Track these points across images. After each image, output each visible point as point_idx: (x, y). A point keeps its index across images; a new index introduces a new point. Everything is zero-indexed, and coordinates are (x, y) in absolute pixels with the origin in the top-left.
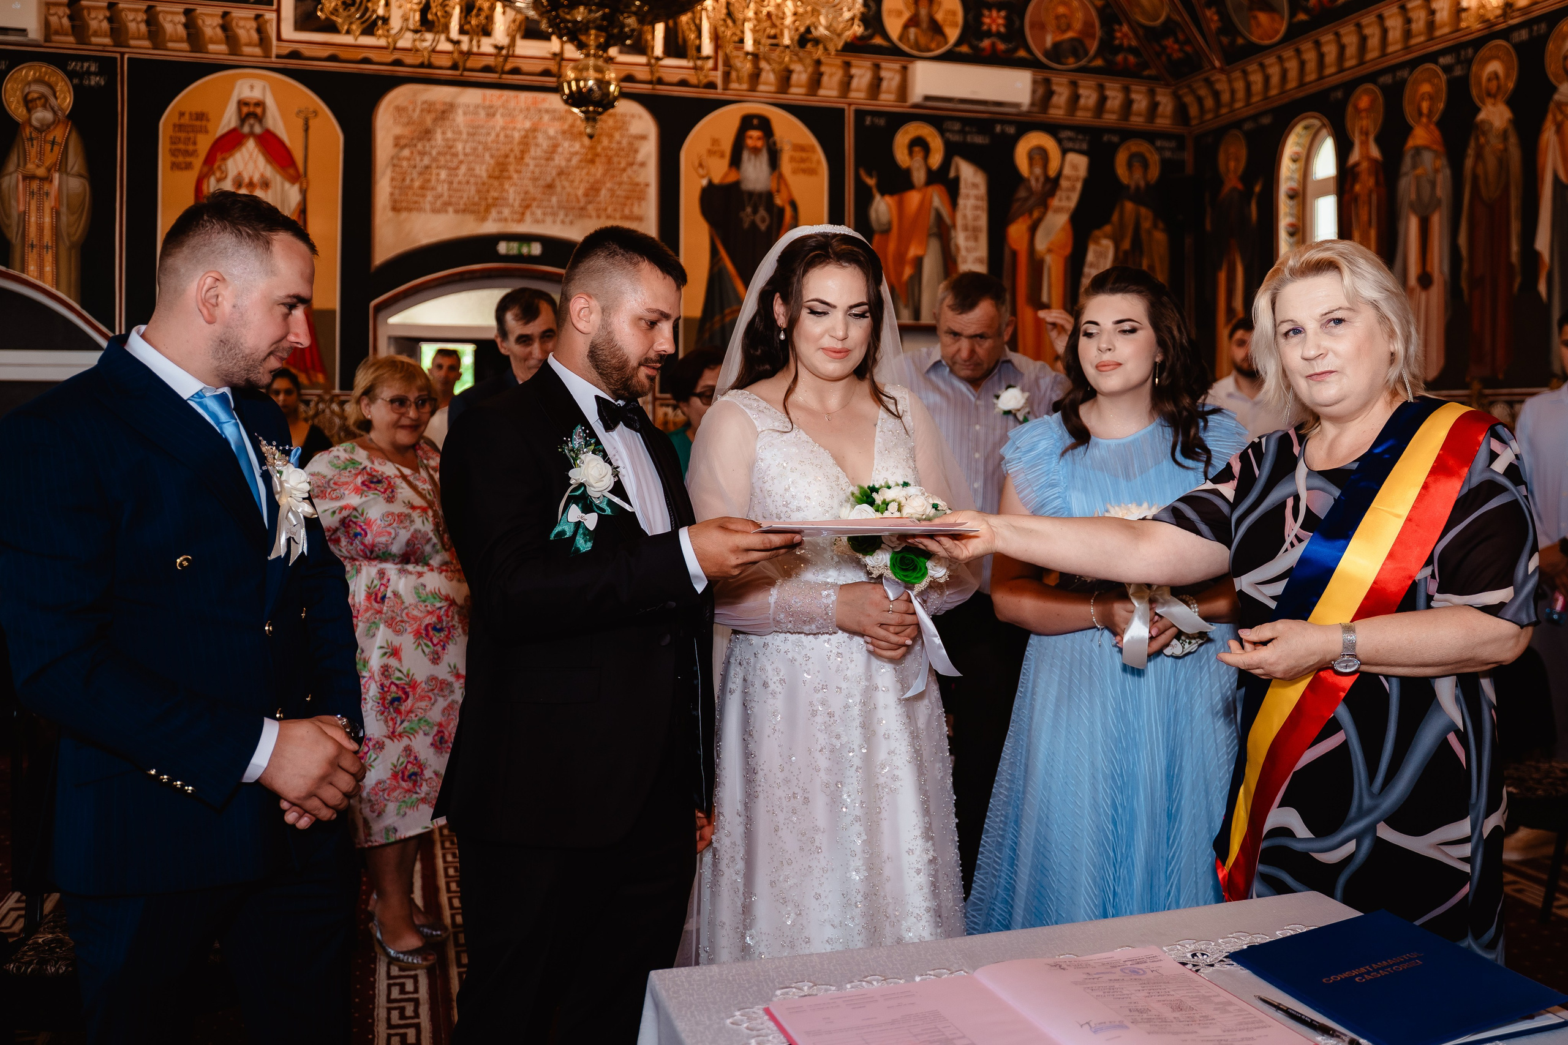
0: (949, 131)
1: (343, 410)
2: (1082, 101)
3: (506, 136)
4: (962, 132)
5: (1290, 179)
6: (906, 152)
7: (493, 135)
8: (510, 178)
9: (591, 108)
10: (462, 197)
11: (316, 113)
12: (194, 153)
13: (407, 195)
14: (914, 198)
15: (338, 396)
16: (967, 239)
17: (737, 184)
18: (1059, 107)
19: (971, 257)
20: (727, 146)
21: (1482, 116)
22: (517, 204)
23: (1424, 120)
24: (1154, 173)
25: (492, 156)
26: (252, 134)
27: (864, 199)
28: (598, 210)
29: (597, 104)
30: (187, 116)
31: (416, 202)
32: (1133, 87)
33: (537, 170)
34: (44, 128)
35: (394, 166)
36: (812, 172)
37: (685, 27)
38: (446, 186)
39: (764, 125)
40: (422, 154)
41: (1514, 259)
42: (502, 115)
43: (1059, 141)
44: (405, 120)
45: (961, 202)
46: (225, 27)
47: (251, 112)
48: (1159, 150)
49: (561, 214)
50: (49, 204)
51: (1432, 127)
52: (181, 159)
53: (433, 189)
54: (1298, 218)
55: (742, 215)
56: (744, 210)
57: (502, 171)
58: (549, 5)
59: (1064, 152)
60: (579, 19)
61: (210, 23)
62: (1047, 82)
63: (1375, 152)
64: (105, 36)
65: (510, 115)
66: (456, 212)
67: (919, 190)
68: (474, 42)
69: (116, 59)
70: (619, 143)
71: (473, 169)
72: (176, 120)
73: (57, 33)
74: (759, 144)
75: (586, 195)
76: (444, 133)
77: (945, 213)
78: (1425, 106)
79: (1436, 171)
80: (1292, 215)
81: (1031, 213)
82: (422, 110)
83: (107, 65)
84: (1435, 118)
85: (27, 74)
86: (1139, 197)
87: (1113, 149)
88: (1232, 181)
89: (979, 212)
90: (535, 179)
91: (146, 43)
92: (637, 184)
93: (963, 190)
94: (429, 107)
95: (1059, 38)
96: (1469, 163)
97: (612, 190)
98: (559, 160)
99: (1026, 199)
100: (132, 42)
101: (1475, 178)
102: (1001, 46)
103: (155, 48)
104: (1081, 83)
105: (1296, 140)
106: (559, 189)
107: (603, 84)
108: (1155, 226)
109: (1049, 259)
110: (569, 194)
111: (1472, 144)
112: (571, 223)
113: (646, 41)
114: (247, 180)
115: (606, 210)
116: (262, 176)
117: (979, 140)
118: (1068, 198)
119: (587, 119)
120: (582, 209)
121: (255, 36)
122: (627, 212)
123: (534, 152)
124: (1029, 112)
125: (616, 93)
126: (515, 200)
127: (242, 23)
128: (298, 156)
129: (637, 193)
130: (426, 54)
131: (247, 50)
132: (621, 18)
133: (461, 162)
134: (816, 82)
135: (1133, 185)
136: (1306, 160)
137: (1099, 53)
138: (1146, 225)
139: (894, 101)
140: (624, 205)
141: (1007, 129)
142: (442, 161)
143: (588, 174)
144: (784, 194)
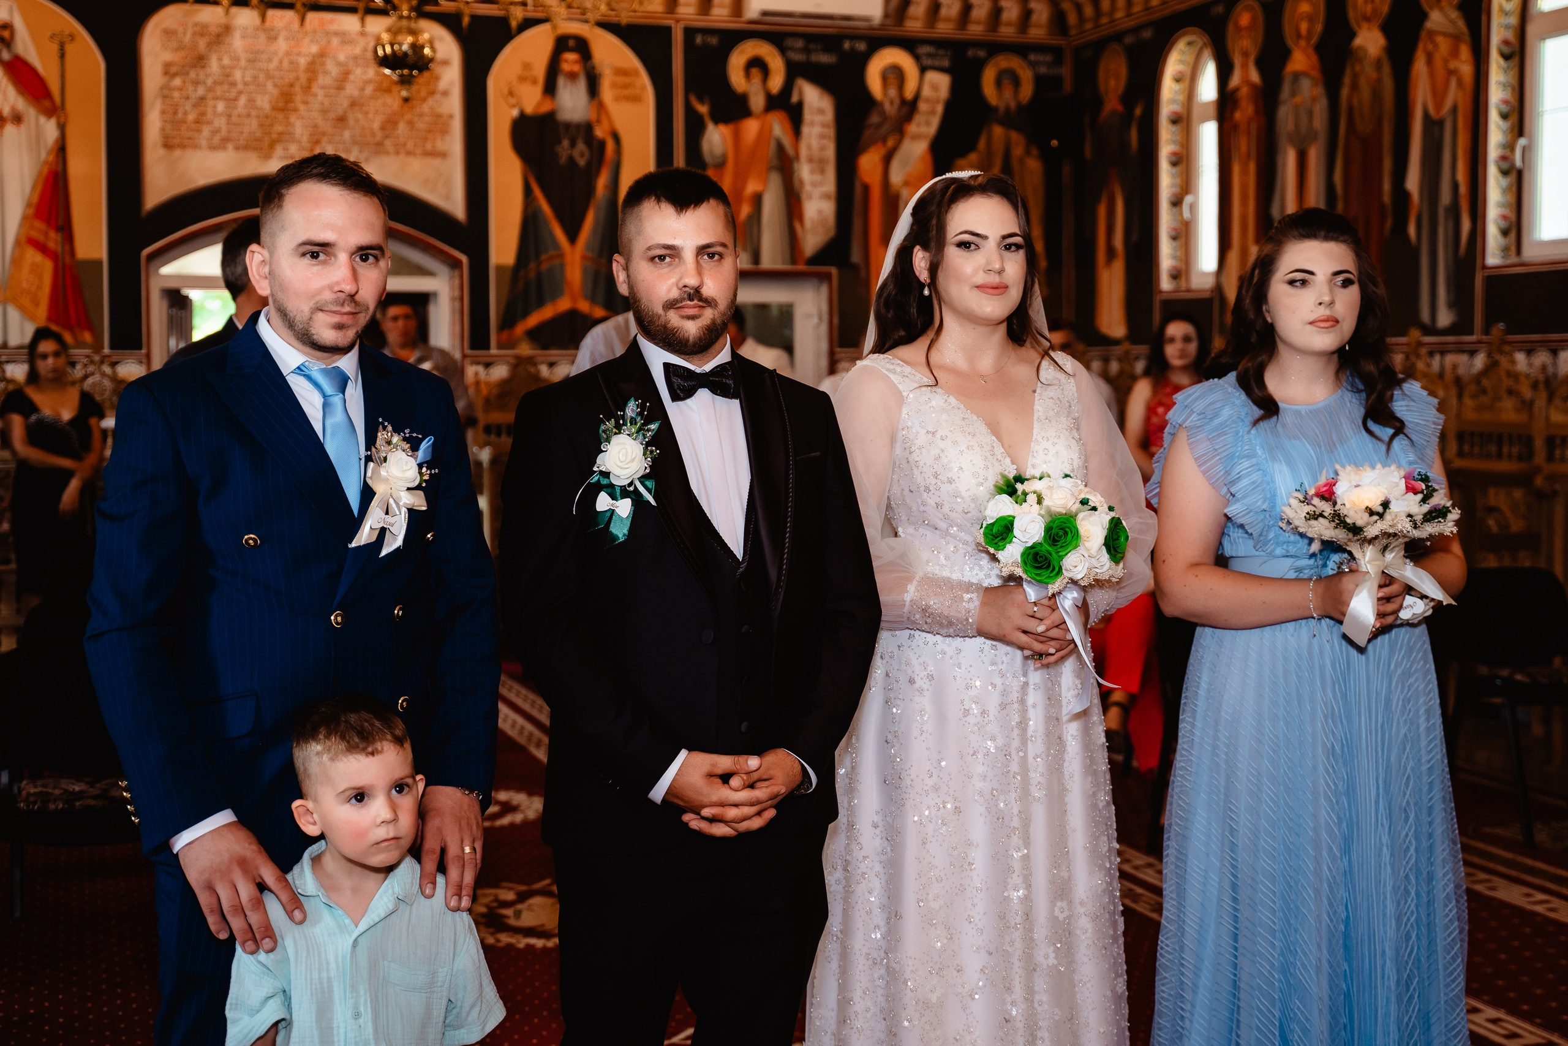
0: (792, 49)
2: (944, 11)
3: (291, 63)
4: (806, 50)
5: (1173, 101)
6: (742, 73)
7: (275, 63)
8: (296, 110)
9: (406, 71)
10: (241, 133)
11: (72, 37)
13: (180, 130)
14: (751, 128)
15: (108, 356)
16: (812, 172)
17: (551, 115)
18: (916, 19)
19: (817, 192)
20: (540, 69)
21: (1358, 41)
22: (305, 139)
23: (1303, 43)
24: (1027, 91)
25: (275, 85)
26: (1, 61)
28: (396, 145)
29: (412, 66)
31: (190, 138)
33: (327, 102)
35: (165, 97)
36: (636, 99)
38: (223, 120)
39: (582, 47)
40: (196, 83)
41: (1387, 198)
42: (287, 39)
44: (174, 44)
45: (806, 130)
48: (1033, 65)
51: (1311, 51)
53: (209, 123)
54: (1182, 146)
55: (559, 149)
56: (560, 142)
57: (286, 102)
63: (1255, 76)
65: (294, 38)
66: (237, 148)
67: (758, 117)
71: (254, 101)
74: (576, 68)
75: (383, 128)
76: (220, 59)
77: (787, 142)
78: (1304, 27)
79: (1314, 100)
80: (1174, 142)
81: (884, 141)
82: (194, 34)
84: (1312, 42)
86: (1010, 120)
87: (978, 66)
88: (1112, 104)
89: (825, 141)
90: (324, 111)
92: (439, 116)
93: (808, 116)
94: (202, 30)
96: (1345, 92)
97: (411, 124)
98: (351, 90)
99: (879, 126)
101: (1351, 110)
105: (1179, 58)
106: (351, 122)
108: (1028, 152)
109: (905, 193)
110: (364, 128)
111: (1348, 72)
115: (405, 145)
116: (13, 109)
117: (825, 58)
118: (928, 123)
120: (379, 144)
122: (429, 146)
123: (323, 80)
124: (882, 26)
126: (302, 135)
128: (54, 86)
129: (440, 125)
133: (240, 93)
135: (1002, 106)
136: (1190, 81)
138: (1018, 151)
139: (728, 16)
140: (425, 139)
141: (857, 45)
142: (219, 91)
143: (385, 105)
144: (605, 125)
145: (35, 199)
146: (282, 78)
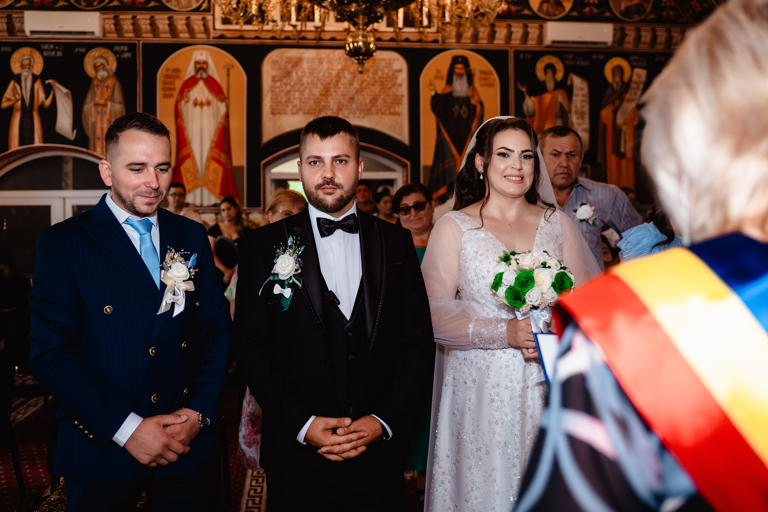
0: (566, 59)
1: (248, 218)
2: (643, 39)
3: (329, 73)
4: (574, 59)
6: (542, 72)
7: (322, 74)
9: (361, 57)
10: (306, 106)
11: (232, 66)
12: (173, 89)
13: (279, 106)
14: (547, 97)
15: (245, 210)
16: (578, 118)
17: (450, 94)
18: (629, 43)
19: (580, 127)
22: (335, 108)
25: (322, 84)
26: (202, 78)
27: (520, 99)
28: (376, 110)
29: (364, 55)
30: (170, 71)
31: (283, 110)
32: (673, 29)
33: (345, 91)
34: (104, 80)
35: (272, 91)
36: (491, 85)
37: (413, 11)
38: (298, 101)
39: (464, 61)
40: (286, 84)
42: (327, 63)
43: (630, 62)
44: (277, 67)
45: (574, 98)
46: (188, 25)
47: (201, 67)
49: (358, 113)
50: (106, 117)
52: (168, 92)
53: (292, 102)
55: (453, 110)
56: (454, 107)
57: (327, 92)
58: (338, 3)
59: (633, 68)
60: (353, 10)
61: (180, 23)
62: (622, 29)
64: (130, 32)
65: (330, 62)
66: (304, 114)
67: (551, 92)
68: (304, 26)
69: (135, 44)
70: (387, 74)
71: (312, 91)
72: (165, 73)
73: (109, 33)
74: (462, 71)
75: (371, 102)
76: (297, 73)
77: (565, 104)
81: (614, 103)
82: (286, 62)
83: (132, 47)
85: (95, 54)
89: (584, 104)
90: (344, 95)
91: (150, 35)
92: (397, 96)
93: (575, 91)
94: (289, 60)
95: (629, 4)
97: (384, 100)
98: (356, 85)
99: (611, 95)
100: (144, 35)
102: (596, 11)
103: (155, 37)
104: (642, 28)
106: (356, 100)
107: (366, 44)
109: (624, 128)
110: (362, 103)
112: (363, 117)
113: (393, 20)
114: (199, 101)
115: (381, 110)
116: (207, 100)
117: (583, 63)
118: (636, 93)
119: (359, 63)
120: (369, 110)
121: (202, 28)
122: (392, 110)
123: (343, 81)
124: (612, 47)
125: (374, 49)
126: (334, 106)
127: (196, 22)
128: (224, 88)
129: (397, 100)
130: (279, 33)
131: (199, 36)
132: (375, 8)
133: (306, 88)
134: (492, 35)
137: (652, 11)
139: (535, 44)
140: (390, 107)
141: (600, 56)
142: (296, 88)
143: (372, 91)
144: (476, 98)
145: (215, 140)
146: (324, 81)
